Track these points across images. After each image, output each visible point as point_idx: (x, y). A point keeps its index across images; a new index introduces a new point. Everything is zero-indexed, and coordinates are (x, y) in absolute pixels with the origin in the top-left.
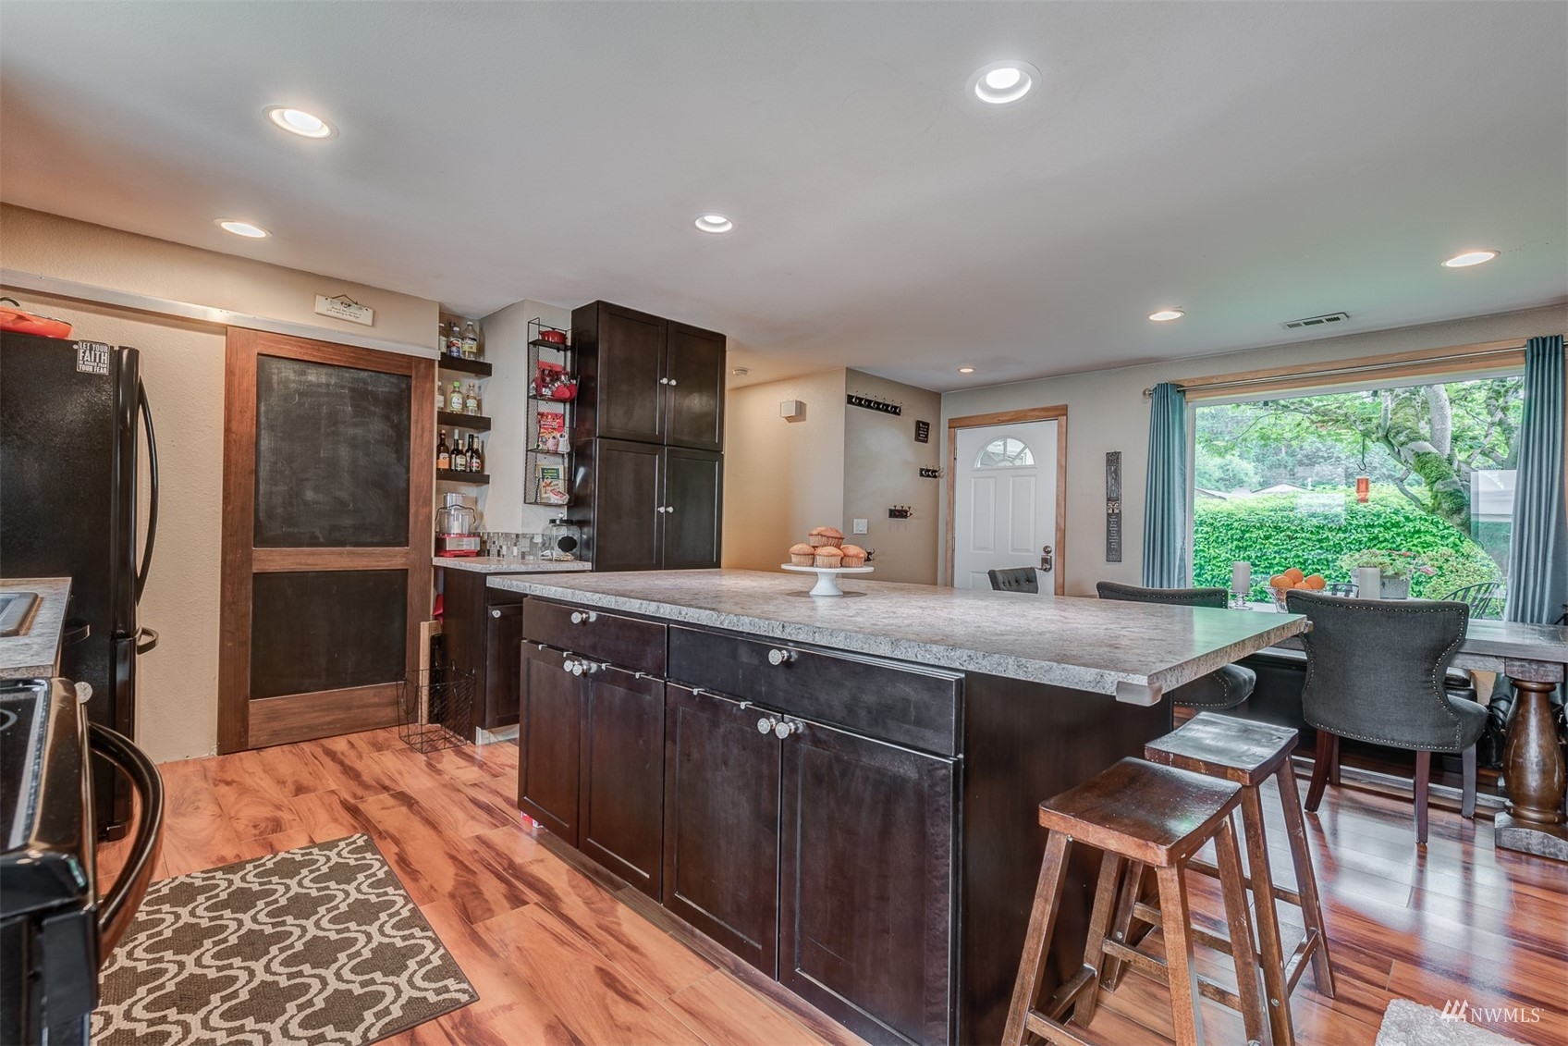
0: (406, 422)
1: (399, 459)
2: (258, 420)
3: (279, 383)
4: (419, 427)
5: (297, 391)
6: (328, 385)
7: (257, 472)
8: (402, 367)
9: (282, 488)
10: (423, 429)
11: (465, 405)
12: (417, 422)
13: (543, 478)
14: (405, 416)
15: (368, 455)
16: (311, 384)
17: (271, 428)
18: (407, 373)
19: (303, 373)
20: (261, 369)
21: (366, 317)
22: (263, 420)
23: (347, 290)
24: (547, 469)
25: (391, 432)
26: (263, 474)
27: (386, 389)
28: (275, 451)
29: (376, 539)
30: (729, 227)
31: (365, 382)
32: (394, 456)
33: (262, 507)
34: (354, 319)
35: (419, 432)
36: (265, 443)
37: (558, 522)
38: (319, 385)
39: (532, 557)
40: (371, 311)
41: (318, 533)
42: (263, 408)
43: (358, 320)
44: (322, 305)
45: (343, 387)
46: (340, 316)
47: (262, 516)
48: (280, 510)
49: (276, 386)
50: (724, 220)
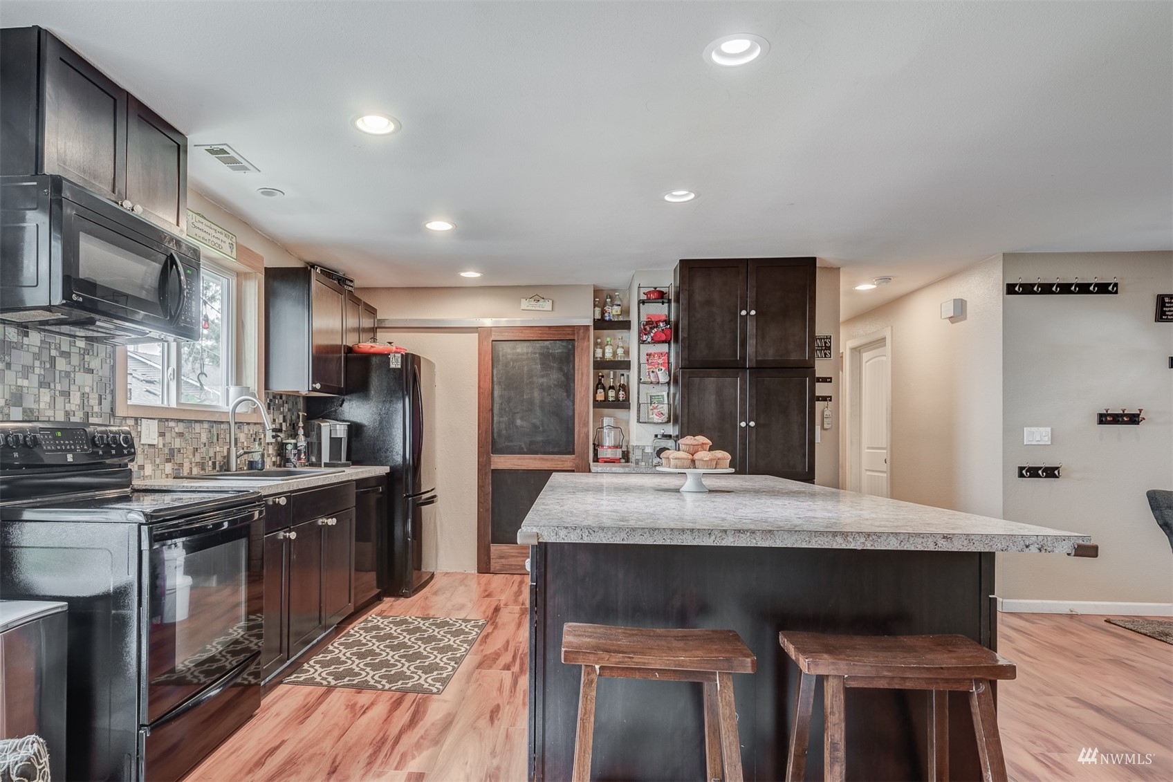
0: (572, 371)
1: (568, 396)
2: (492, 380)
3: (503, 356)
4: (580, 372)
5: (512, 360)
6: (527, 353)
7: (492, 410)
8: (569, 334)
9: (505, 419)
10: (582, 374)
11: (615, 354)
12: (578, 370)
13: (651, 404)
14: (571, 367)
15: (550, 395)
16: (518, 354)
17: (499, 383)
18: (571, 337)
19: (514, 348)
20: (493, 348)
21: (547, 305)
22: (495, 379)
23: (536, 291)
24: (654, 396)
25: (563, 378)
26: (496, 411)
27: (560, 351)
28: (501, 396)
29: (556, 450)
30: (692, 196)
31: (548, 348)
32: (565, 394)
33: (496, 430)
34: (541, 309)
35: (580, 377)
36: (496, 393)
37: (659, 437)
38: (522, 354)
39: (643, 464)
40: (551, 301)
41: (523, 446)
42: (495, 372)
43: (544, 309)
44: (525, 304)
45: (535, 353)
46: (533, 308)
47: (495, 435)
48: (504, 432)
49: (501, 358)
50: (687, 192)
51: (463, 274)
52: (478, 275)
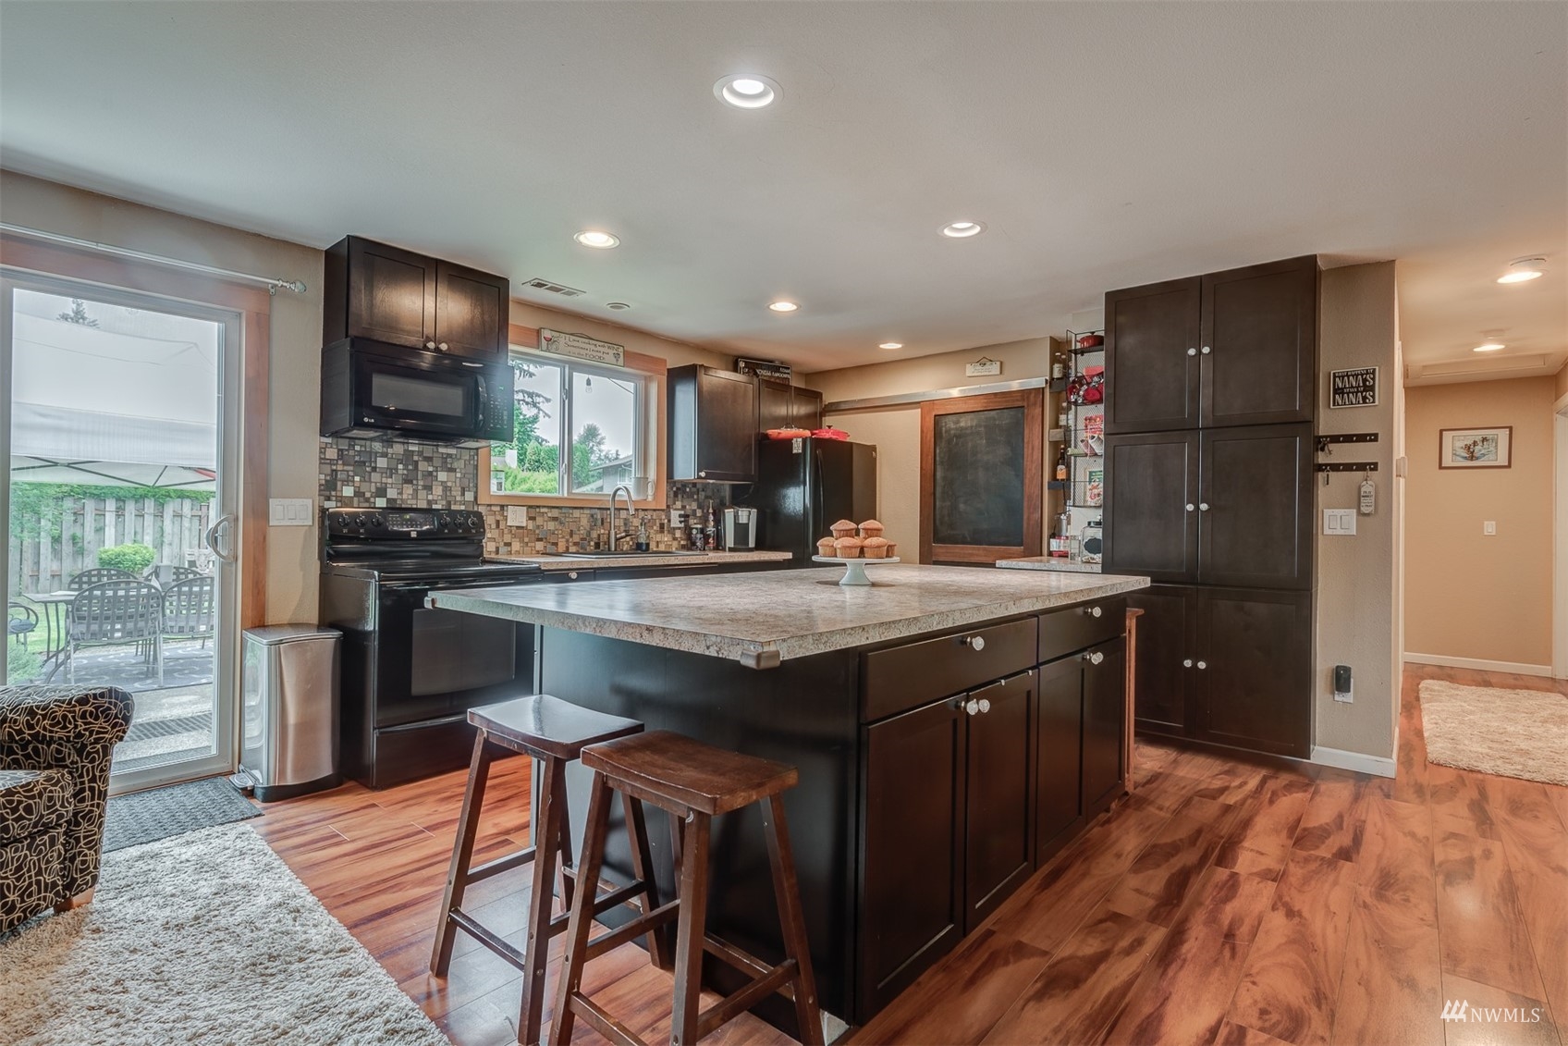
0: (1020, 445)
1: (1017, 476)
2: (935, 460)
3: (946, 432)
4: (1030, 447)
5: (955, 436)
6: (972, 427)
7: (934, 494)
8: (1017, 400)
9: (948, 503)
10: (1033, 449)
12: (1028, 443)
13: (1090, 482)
14: (1019, 440)
15: (996, 475)
16: (962, 428)
17: (942, 463)
18: (1020, 404)
19: (958, 422)
20: (936, 424)
21: (995, 369)
22: (938, 459)
23: (981, 353)
24: (1095, 472)
25: (1010, 453)
26: (938, 495)
27: (1007, 421)
28: (944, 478)
31: (995, 419)
32: (1011, 473)
33: (938, 517)
34: (988, 374)
35: (1030, 451)
36: (939, 474)
37: (1092, 525)
38: (966, 429)
40: (998, 363)
41: (967, 535)
42: (938, 451)
43: (992, 373)
44: (970, 370)
45: (980, 426)
46: (980, 374)
47: (938, 522)
48: (946, 519)
49: (944, 435)
51: (882, 346)
52: (899, 346)
